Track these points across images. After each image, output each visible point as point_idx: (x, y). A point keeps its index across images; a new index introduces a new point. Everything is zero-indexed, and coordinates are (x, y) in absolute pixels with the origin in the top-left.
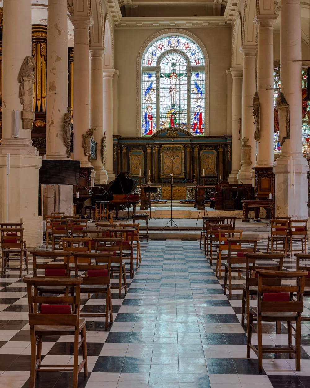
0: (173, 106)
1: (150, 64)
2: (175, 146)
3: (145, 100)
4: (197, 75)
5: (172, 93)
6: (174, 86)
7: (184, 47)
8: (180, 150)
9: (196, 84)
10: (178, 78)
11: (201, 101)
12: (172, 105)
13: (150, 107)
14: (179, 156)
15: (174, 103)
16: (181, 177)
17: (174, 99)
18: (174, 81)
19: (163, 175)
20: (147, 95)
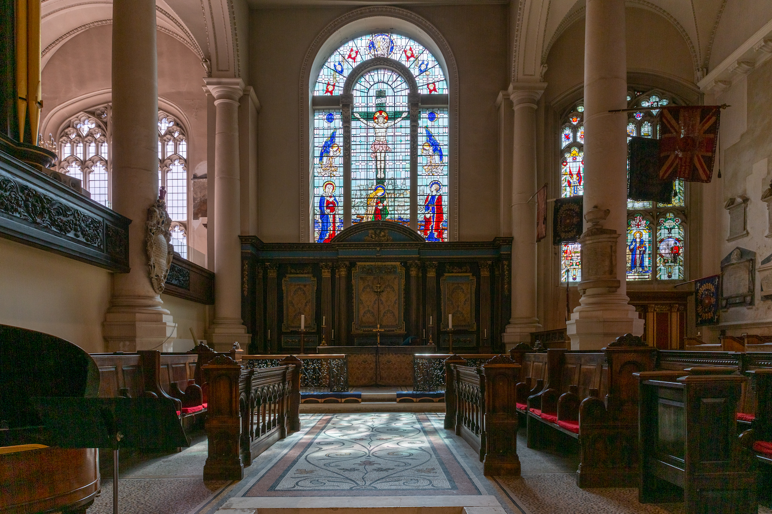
0: (380, 182)
1: (331, 92)
2: (384, 264)
3: (319, 170)
4: (432, 118)
5: (378, 154)
6: (382, 139)
7: (404, 55)
8: (395, 272)
9: (430, 136)
10: (391, 123)
11: (440, 171)
12: (377, 179)
13: (332, 184)
14: (393, 287)
15: (383, 176)
16: (398, 332)
17: (382, 167)
18: (381, 129)
19: (357, 329)
20: (325, 159)
